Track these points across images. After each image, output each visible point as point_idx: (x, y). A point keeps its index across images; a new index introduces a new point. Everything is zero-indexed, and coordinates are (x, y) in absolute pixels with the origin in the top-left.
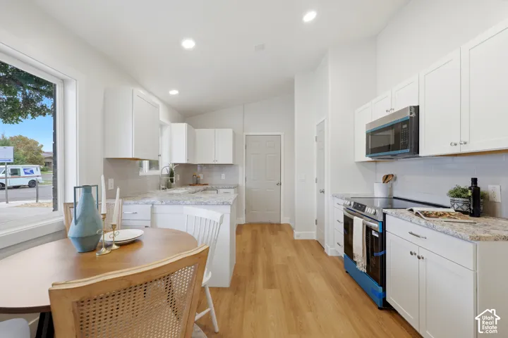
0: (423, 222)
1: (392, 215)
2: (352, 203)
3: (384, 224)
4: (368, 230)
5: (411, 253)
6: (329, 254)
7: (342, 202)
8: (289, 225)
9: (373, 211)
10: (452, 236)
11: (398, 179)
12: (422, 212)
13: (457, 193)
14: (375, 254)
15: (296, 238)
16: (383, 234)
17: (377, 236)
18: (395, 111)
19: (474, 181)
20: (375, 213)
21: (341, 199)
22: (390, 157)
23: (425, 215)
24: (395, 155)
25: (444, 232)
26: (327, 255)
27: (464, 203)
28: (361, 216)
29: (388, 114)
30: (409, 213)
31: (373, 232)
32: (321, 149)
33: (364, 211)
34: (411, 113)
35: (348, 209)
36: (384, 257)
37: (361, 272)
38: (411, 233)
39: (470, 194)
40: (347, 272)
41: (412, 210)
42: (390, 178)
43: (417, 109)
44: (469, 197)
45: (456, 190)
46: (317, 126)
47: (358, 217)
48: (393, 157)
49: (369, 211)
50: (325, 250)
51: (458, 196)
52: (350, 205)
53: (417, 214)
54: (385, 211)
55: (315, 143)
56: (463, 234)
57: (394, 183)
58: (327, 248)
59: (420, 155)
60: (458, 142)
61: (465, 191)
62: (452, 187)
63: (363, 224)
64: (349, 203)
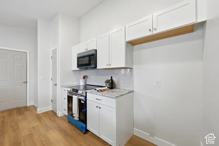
0: (101, 94)
1: (89, 93)
2: (72, 89)
3: (86, 97)
4: (80, 100)
5: (97, 107)
6: (59, 116)
7: (67, 89)
8: (33, 106)
9: (82, 92)
10: (110, 97)
11: (88, 77)
12: (100, 90)
13: (107, 82)
14: (82, 111)
15: (38, 112)
16: (86, 102)
17: (83, 102)
18: (89, 50)
19: (112, 77)
20: (82, 93)
21: (66, 87)
22: (85, 68)
23: (101, 91)
24: (87, 68)
25: (108, 97)
26: (58, 117)
27: (109, 85)
28: (76, 95)
29: (85, 51)
30: (95, 91)
31: (82, 101)
32: (55, 63)
33: (77, 92)
34: (95, 52)
35: (69, 92)
36: (86, 111)
37: (77, 120)
38: (96, 99)
39: (111, 82)
40: (69, 122)
41: (96, 89)
42: (86, 77)
43: (96, 50)
44: (110, 83)
45: (107, 81)
46: (52, 51)
47: (75, 95)
48: (87, 69)
49: (80, 92)
50: (57, 115)
51: (108, 83)
52: (71, 90)
53: (98, 91)
54: (86, 91)
55: (51, 60)
56: (113, 96)
57: (87, 79)
58: (58, 113)
59: (97, 68)
60: (108, 64)
61: (109, 81)
62: (106, 80)
63: (77, 98)
64: (70, 89)
